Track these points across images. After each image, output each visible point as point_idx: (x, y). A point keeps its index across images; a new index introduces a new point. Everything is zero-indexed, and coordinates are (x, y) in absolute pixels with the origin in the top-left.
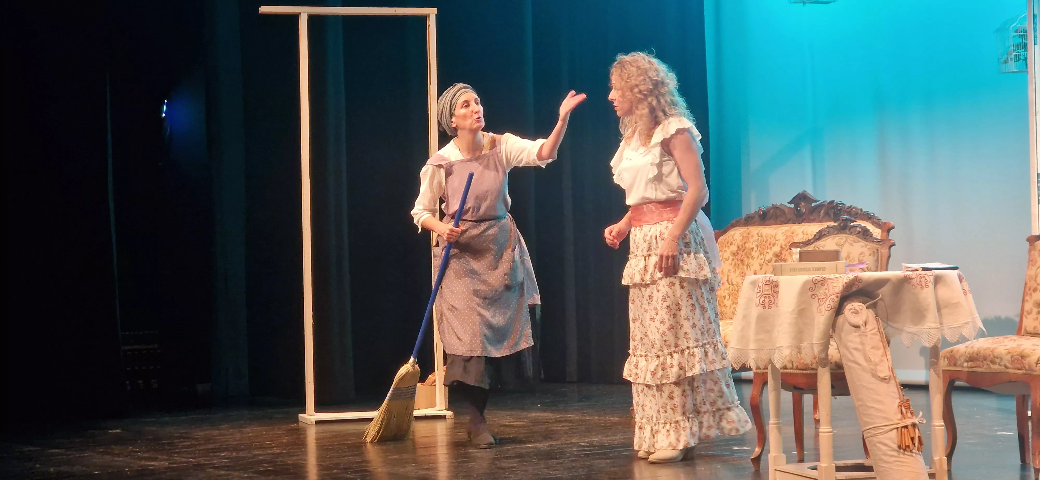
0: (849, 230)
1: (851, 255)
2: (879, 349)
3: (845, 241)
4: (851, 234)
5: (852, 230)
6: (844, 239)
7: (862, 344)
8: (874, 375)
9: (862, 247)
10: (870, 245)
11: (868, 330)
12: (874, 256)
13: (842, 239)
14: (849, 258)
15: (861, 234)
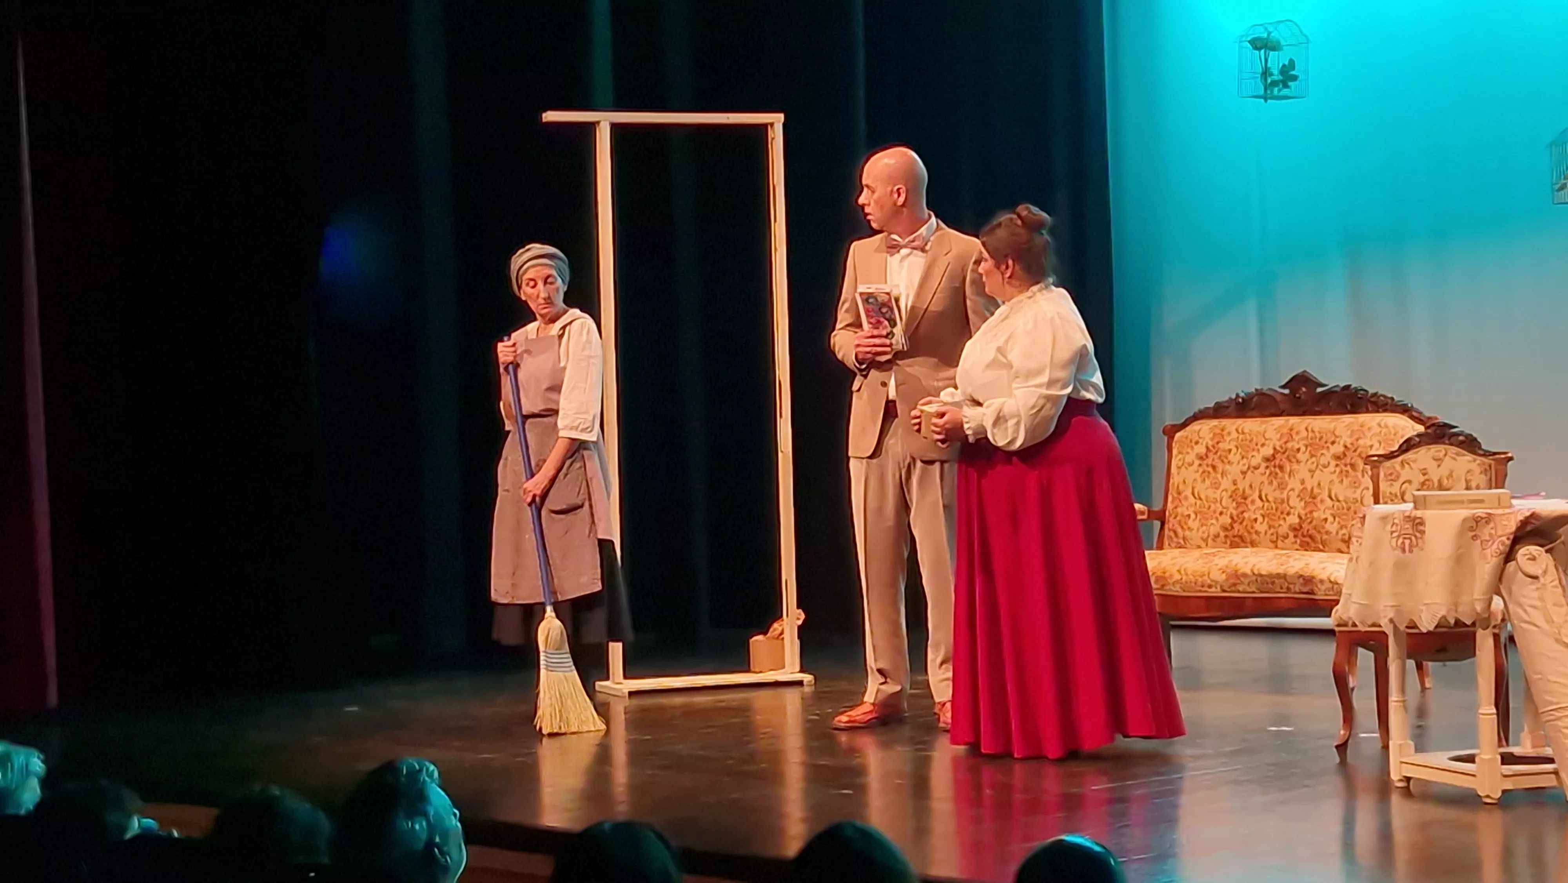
0: (1449, 439)
1: (1454, 474)
2: (1562, 606)
3: (1445, 455)
4: (1451, 444)
5: (1453, 439)
6: (1443, 452)
7: (1542, 599)
8: (1557, 640)
9: (1470, 462)
10: (1480, 459)
11: (1548, 581)
12: (1486, 475)
13: (1440, 451)
14: (1452, 477)
15: (1465, 444)
